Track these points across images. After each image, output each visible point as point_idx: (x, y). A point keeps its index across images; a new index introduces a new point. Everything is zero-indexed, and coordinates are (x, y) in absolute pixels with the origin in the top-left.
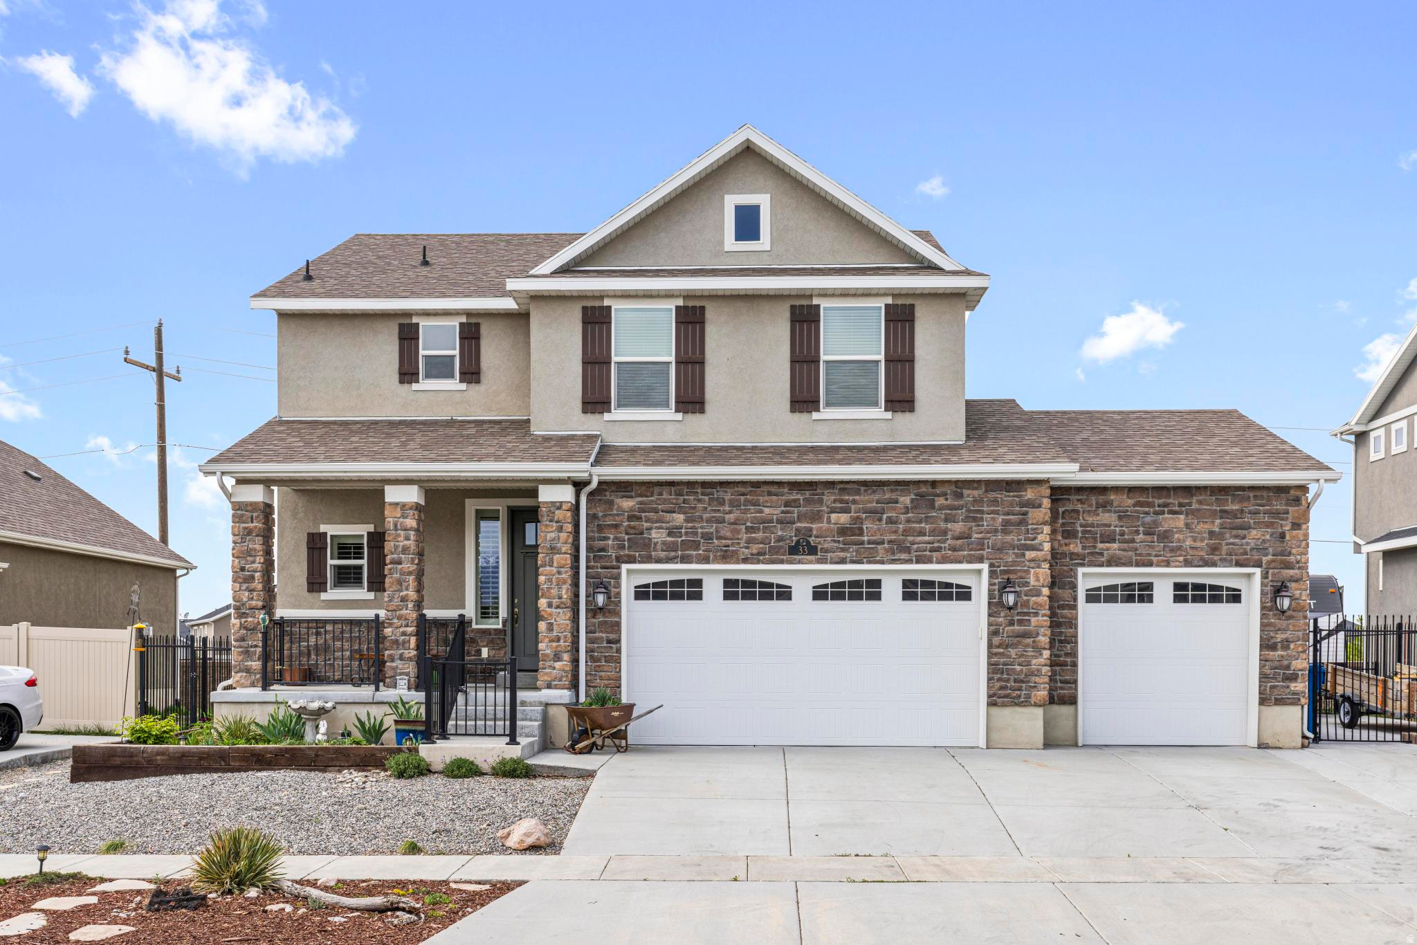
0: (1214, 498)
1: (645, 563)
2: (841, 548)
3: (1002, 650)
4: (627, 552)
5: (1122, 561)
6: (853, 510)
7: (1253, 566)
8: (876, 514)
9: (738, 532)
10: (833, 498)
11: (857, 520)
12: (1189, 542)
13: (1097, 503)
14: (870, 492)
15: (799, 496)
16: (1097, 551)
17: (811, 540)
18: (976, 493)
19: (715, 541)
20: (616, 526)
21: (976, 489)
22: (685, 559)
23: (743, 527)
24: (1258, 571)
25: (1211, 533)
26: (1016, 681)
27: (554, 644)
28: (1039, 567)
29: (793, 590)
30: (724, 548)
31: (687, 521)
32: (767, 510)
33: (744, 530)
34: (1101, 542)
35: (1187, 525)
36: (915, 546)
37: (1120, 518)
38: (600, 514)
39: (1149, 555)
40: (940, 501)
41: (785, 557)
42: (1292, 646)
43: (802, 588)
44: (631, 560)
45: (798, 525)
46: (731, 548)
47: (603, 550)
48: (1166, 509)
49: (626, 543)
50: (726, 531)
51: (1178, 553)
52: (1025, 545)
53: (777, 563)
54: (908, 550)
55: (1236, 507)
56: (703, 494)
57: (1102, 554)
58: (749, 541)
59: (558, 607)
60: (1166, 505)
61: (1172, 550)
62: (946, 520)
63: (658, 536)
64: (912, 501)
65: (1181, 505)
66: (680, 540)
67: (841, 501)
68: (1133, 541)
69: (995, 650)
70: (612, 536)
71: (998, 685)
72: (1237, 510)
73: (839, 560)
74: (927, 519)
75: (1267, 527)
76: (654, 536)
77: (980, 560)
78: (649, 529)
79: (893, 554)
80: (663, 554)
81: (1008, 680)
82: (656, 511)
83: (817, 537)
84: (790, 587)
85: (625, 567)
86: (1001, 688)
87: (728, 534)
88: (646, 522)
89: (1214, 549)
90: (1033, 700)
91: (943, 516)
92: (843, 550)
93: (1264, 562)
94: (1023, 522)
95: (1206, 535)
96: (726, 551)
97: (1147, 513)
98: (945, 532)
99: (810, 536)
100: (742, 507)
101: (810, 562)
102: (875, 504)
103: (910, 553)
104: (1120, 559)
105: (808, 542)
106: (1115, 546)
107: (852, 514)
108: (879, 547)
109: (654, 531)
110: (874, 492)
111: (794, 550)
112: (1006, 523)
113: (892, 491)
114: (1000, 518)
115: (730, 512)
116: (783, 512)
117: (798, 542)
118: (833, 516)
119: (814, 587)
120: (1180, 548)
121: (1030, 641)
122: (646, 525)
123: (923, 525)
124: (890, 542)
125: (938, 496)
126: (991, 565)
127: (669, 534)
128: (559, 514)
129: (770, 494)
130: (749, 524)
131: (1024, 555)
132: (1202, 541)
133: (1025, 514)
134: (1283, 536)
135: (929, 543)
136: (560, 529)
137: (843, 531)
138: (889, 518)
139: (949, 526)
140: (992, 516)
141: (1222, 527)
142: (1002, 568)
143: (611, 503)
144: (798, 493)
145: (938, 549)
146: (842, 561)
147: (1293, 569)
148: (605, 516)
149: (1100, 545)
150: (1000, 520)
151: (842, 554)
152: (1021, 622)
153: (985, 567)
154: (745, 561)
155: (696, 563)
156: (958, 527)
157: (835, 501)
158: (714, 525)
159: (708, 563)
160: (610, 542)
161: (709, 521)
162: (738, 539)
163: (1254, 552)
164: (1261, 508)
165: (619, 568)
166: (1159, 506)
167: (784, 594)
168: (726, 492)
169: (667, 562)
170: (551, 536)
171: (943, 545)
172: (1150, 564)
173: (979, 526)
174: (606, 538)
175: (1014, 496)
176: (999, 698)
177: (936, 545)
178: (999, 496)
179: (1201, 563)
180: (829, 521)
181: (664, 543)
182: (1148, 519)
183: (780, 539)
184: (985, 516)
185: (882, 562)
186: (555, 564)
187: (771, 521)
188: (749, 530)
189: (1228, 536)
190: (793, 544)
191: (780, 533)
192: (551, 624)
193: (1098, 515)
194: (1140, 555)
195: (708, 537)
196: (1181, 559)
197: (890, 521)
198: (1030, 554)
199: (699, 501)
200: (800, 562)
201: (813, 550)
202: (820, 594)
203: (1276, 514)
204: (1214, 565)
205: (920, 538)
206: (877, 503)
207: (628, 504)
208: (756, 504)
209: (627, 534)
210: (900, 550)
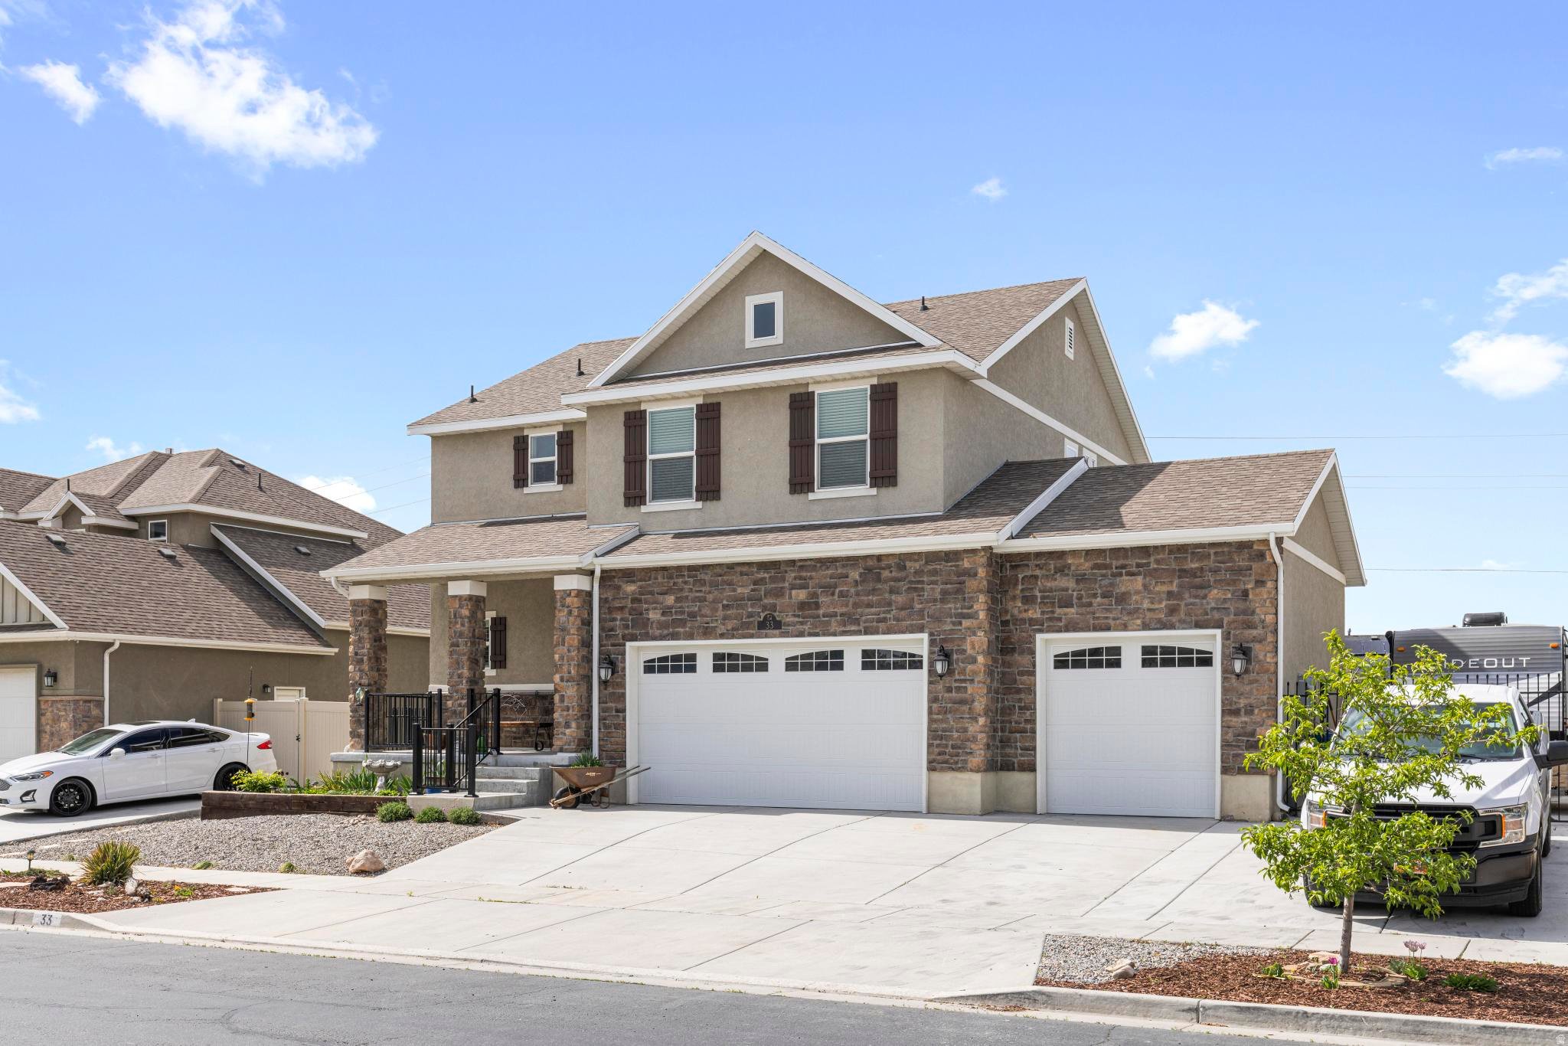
0: (1173, 556)
1: (644, 640)
2: (800, 622)
3: (940, 717)
4: (630, 631)
5: (1080, 626)
6: (810, 587)
7: (1214, 627)
8: (829, 589)
9: (716, 610)
10: (793, 575)
11: (815, 595)
12: (1146, 605)
13: (1055, 568)
14: (823, 568)
15: (766, 575)
16: (1056, 615)
17: (776, 614)
18: (917, 565)
19: (698, 618)
20: (622, 609)
21: (916, 561)
22: (674, 636)
23: (720, 605)
24: (1218, 632)
25: (1170, 594)
26: (953, 747)
27: (565, 713)
28: (975, 634)
29: (770, 662)
30: (705, 625)
31: (675, 601)
32: (739, 590)
33: (721, 608)
34: (1060, 607)
35: (1145, 586)
36: (864, 618)
37: (1078, 582)
38: (611, 598)
39: (1107, 618)
40: (886, 574)
41: (754, 632)
42: (1256, 711)
43: (777, 663)
44: (634, 638)
45: (766, 601)
46: (711, 625)
47: (612, 630)
48: (1124, 571)
49: (630, 623)
50: (706, 611)
51: (1135, 616)
52: (961, 613)
53: (748, 638)
54: (857, 622)
55: (1194, 565)
56: (689, 577)
57: (1060, 619)
58: (725, 618)
59: (568, 681)
60: (1123, 567)
61: (1129, 613)
62: (891, 592)
63: (654, 615)
64: (861, 575)
65: (1138, 565)
66: (670, 618)
67: (801, 578)
68: (1090, 604)
69: (935, 717)
70: (619, 617)
71: (937, 750)
72: (1197, 568)
73: (797, 633)
74: (874, 591)
75: (1229, 585)
76: (651, 616)
77: (921, 630)
78: (647, 610)
79: (845, 626)
80: (658, 632)
81: (946, 746)
82: (652, 593)
83: (780, 612)
84: (767, 660)
85: (628, 644)
86: (939, 754)
87: (708, 613)
88: (646, 603)
89: (1172, 611)
90: (969, 765)
91: (888, 588)
92: (802, 623)
93: (1225, 622)
94: (959, 591)
95: (1164, 596)
96: (707, 628)
97: (1103, 575)
98: (889, 604)
99: (775, 611)
100: (720, 587)
101: (774, 636)
102: (828, 580)
103: (859, 625)
104: (1078, 624)
105: (774, 618)
106: (1072, 610)
107: (810, 590)
108: (833, 619)
109: (651, 612)
110: (828, 568)
111: (762, 625)
112: (944, 593)
113: (843, 566)
114: (938, 588)
115: (710, 592)
116: (753, 590)
117: (765, 617)
118: (794, 592)
119: (787, 659)
120: (1137, 610)
121: (966, 708)
122: (645, 606)
123: (870, 597)
124: (842, 615)
125: (883, 569)
126: (931, 634)
127: (663, 614)
128: (568, 600)
129: (742, 574)
130: (725, 602)
131: (960, 623)
132: (1160, 602)
133: (962, 583)
134: (1245, 593)
135: (876, 615)
136: (570, 613)
137: (803, 606)
138: (841, 592)
139: (893, 597)
140: (931, 586)
141: (1180, 586)
142: (941, 637)
143: (618, 588)
144: (764, 572)
145: (884, 620)
146: (801, 634)
147: (1256, 628)
148: (614, 599)
149: (1058, 611)
150: (939, 590)
151: (800, 627)
152: (958, 689)
153: (925, 636)
154: (722, 636)
155: (684, 639)
156: (900, 599)
157: (795, 578)
158: (698, 604)
159: (692, 639)
160: (618, 623)
161: (693, 601)
162: (716, 616)
163: (1215, 612)
164: (1222, 565)
165: (624, 645)
166: (1116, 568)
167: (762, 666)
168: (706, 574)
169: (661, 640)
170: (563, 619)
171: (888, 616)
172: (1108, 629)
173: (920, 596)
174: (614, 620)
175: (951, 566)
176: (939, 763)
177: (882, 616)
178: (938, 567)
179: (1158, 626)
180: (790, 597)
181: (659, 622)
182: (1106, 582)
183: (750, 615)
184: (925, 586)
185: (834, 634)
186: (566, 645)
187: (743, 599)
188: (725, 607)
189: (1187, 595)
190: (762, 619)
191: (750, 610)
192: (563, 696)
193: (1056, 579)
194: (1098, 618)
195: (693, 615)
196: (1139, 622)
197: (842, 595)
198: (966, 623)
199: (686, 583)
200: (766, 636)
201: (778, 625)
202: (791, 665)
203: (1240, 571)
204: (1172, 627)
205: (868, 610)
206: (830, 578)
207: (630, 588)
208: (730, 584)
209: (630, 615)
210: (851, 624)
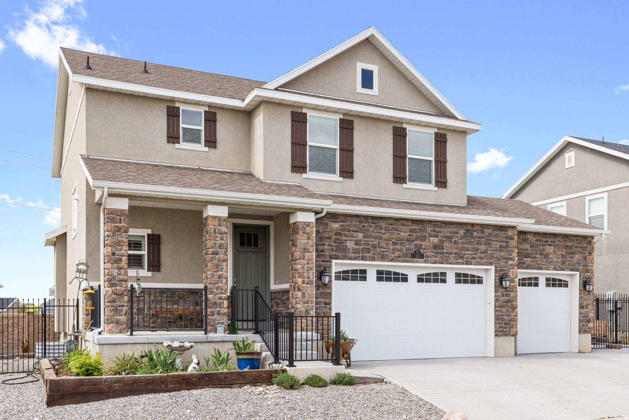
0: (563, 239)
1: (344, 259)
2: (434, 255)
3: (499, 309)
4: (334, 253)
5: (532, 267)
6: (439, 236)
7: (577, 271)
8: (449, 238)
9: (389, 244)
10: (431, 229)
11: (442, 241)
12: (555, 259)
13: (523, 239)
14: (447, 227)
15: (416, 227)
16: (523, 261)
17: (421, 250)
18: (489, 231)
19: (377, 249)
20: (330, 238)
21: (489, 229)
22: (364, 258)
23: (391, 242)
24: (578, 273)
25: (562, 255)
26: (505, 324)
27: (306, 305)
28: (513, 268)
29: (409, 277)
30: (382, 253)
31: (364, 237)
32: (402, 234)
33: (391, 244)
34: (524, 258)
35: (554, 251)
36: (465, 256)
37: (531, 246)
38: (321, 231)
39: (541, 264)
40: (475, 234)
41: (410, 259)
42: (589, 307)
43: (412, 277)
44: (337, 258)
45: (416, 242)
46: (385, 253)
47: (323, 251)
48: (547, 243)
49: (334, 248)
50: (383, 244)
51: (551, 264)
52: (508, 257)
53: (406, 262)
54: (462, 258)
55: (570, 244)
56: (373, 223)
57: (524, 263)
58: (394, 250)
59: (308, 283)
60: (547, 242)
61: (549, 263)
62: (478, 244)
63: (350, 245)
64: (464, 233)
65: (552, 242)
66: (361, 247)
67: (435, 231)
68: (536, 258)
69: (497, 309)
70: (327, 244)
71: (498, 326)
72: (571, 245)
73: (434, 262)
74: (470, 243)
75: (581, 253)
76: (348, 244)
77: (491, 264)
78: (346, 241)
79: (456, 259)
80: (353, 255)
81: (502, 324)
82: (349, 231)
83: (424, 249)
84: (407, 275)
85: (334, 261)
86: (500, 327)
87: (384, 246)
88: (345, 236)
89: (563, 263)
90: (511, 333)
91: (476, 242)
92: (435, 257)
93: (580, 269)
94: (507, 247)
95: (561, 256)
96: (383, 255)
97: (540, 245)
98: (477, 250)
99: (421, 249)
100: (391, 231)
101: (421, 262)
102: (448, 234)
103: (463, 259)
104: (532, 266)
105: (420, 252)
106: (529, 259)
107: (439, 238)
108: (451, 255)
109: (348, 242)
110: (449, 227)
111: (413, 256)
112: (501, 247)
113: (456, 227)
114: (499, 244)
115: (385, 234)
116: (409, 235)
117: (415, 251)
118: (431, 239)
119: (418, 276)
120: (552, 262)
121: (510, 304)
122: (345, 238)
123: (468, 245)
124: (455, 253)
125: (475, 231)
126: (496, 267)
127: (356, 244)
129: (403, 225)
130: (393, 241)
131: (507, 262)
132: (559, 259)
133: (508, 242)
134: (586, 258)
135: (471, 255)
136: (309, 238)
137: (435, 247)
138: (455, 241)
139: (479, 246)
140: (496, 242)
141: (566, 253)
142: (499, 268)
143: (327, 225)
144: (415, 226)
145: (474, 258)
146: (435, 263)
147: (589, 273)
148: (324, 232)
149: (525, 259)
150: (499, 245)
151: (435, 259)
152: (507, 295)
153: (493, 267)
154: (392, 260)
155: (369, 261)
156: (483, 247)
157: (432, 231)
158: (377, 240)
159: (375, 261)
160: (326, 247)
161: (375, 238)
162: (389, 248)
163: (577, 265)
164: (578, 245)
165: (330, 262)
166: (545, 242)
167: (405, 279)
168: (383, 222)
169: (355, 260)
171: (476, 256)
172: (541, 269)
173: (490, 247)
174: (324, 245)
175: (504, 234)
176: (499, 332)
177: (474, 256)
178: (498, 233)
179: (559, 269)
180: (429, 242)
181: (353, 249)
182: (541, 248)
183: (408, 249)
184: (492, 242)
185: (452, 264)
186: (306, 258)
187: (403, 240)
188: (394, 244)
189: (568, 257)
190: (413, 252)
191: (407, 246)
192: (304, 293)
193: (523, 245)
194: (538, 264)
195: (374, 246)
196: (552, 267)
197: (455, 243)
198: (510, 262)
199: (370, 226)
200: (417, 262)
201: (422, 256)
202: (420, 279)
203: (583, 248)
204: (563, 270)
205: (467, 252)
206: (450, 233)
207: (336, 226)
208: (397, 230)
209: (335, 243)
210: (460, 258)
